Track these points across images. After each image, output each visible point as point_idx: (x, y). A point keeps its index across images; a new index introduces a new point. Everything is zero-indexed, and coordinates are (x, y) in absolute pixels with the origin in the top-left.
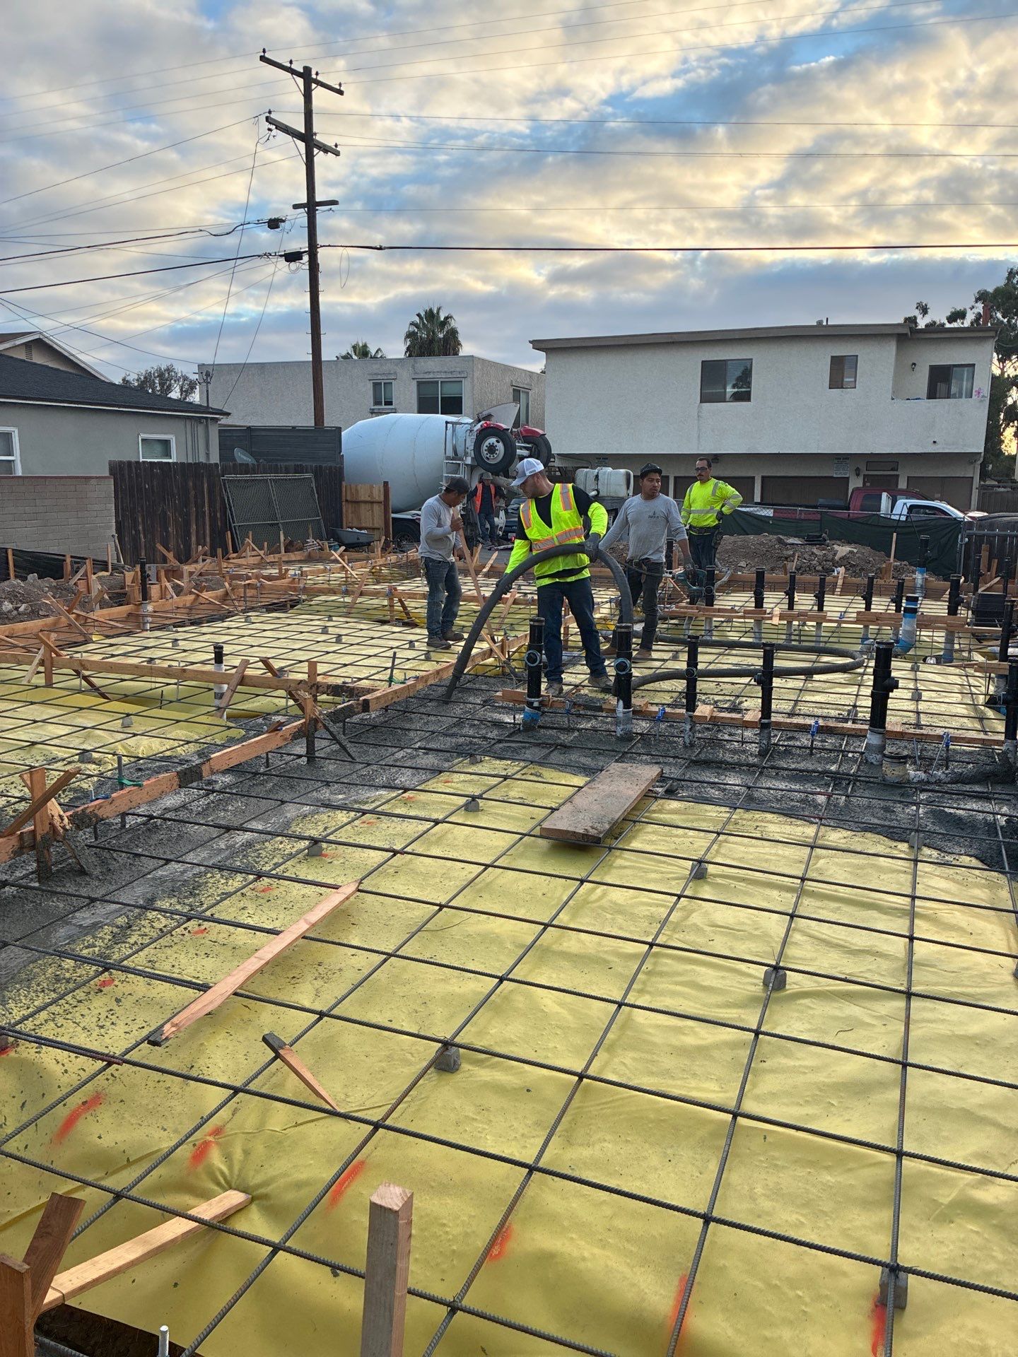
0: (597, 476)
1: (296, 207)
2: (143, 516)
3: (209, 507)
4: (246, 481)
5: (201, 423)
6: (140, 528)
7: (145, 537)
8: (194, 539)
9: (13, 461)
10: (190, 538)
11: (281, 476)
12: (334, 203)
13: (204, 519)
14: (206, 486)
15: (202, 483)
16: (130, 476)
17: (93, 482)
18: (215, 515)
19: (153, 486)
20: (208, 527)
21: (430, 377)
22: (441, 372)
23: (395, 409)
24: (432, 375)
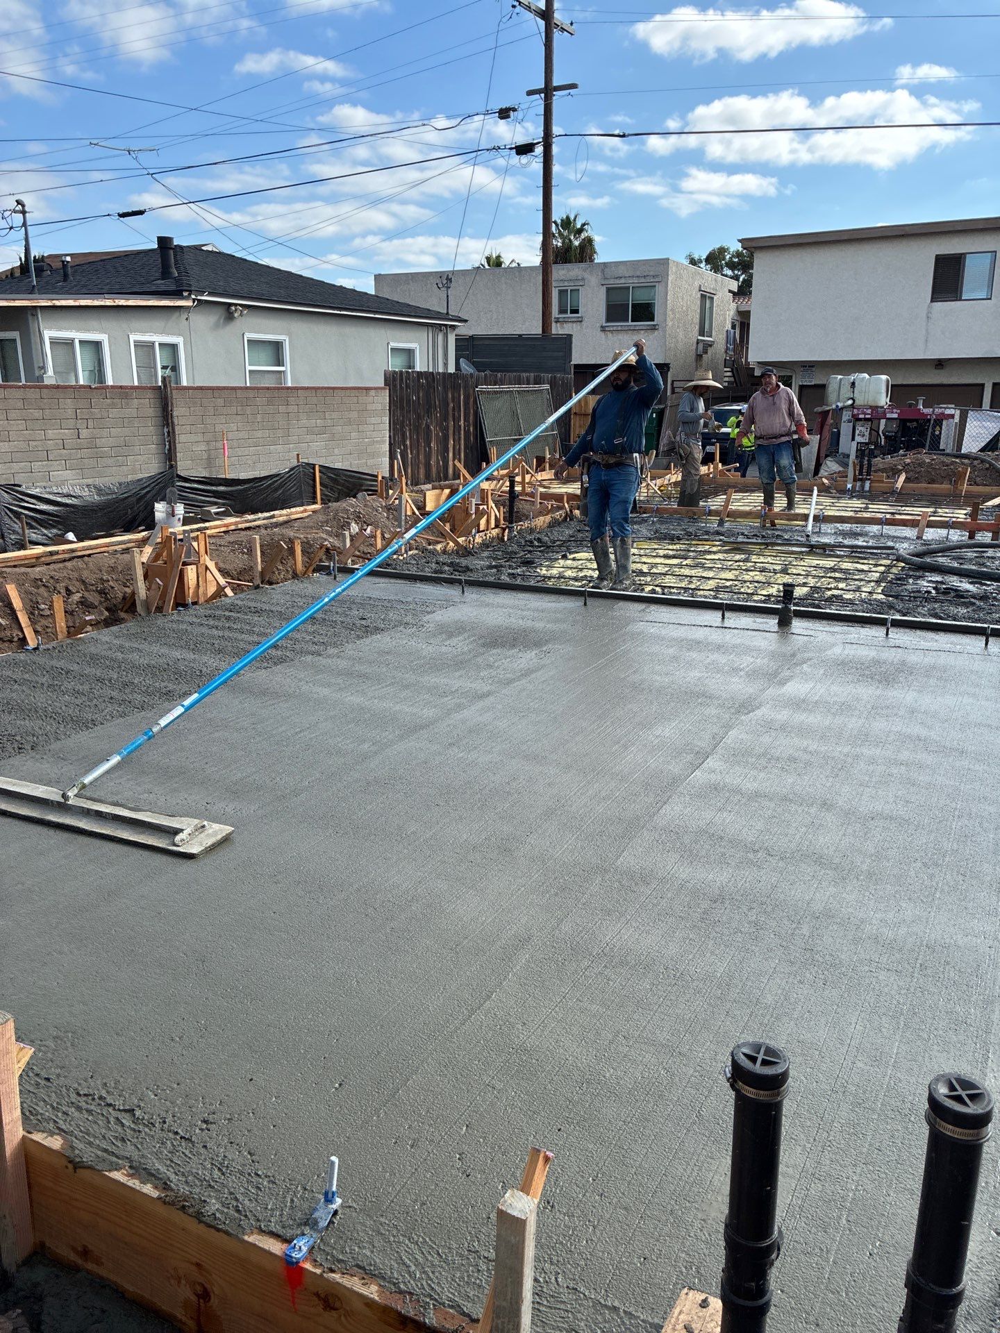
0: (853, 384)
1: (530, 93)
2: (410, 430)
3: (465, 420)
4: (496, 393)
5: (441, 330)
6: (408, 443)
7: (411, 454)
8: (451, 455)
9: (284, 372)
10: (448, 454)
11: (524, 387)
12: (573, 86)
13: (460, 434)
14: (462, 397)
15: (460, 396)
16: (400, 386)
17: (372, 393)
18: (469, 430)
19: (419, 398)
20: (462, 442)
21: (621, 282)
22: (633, 277)
23: (582, 317)
24: (623, 281)
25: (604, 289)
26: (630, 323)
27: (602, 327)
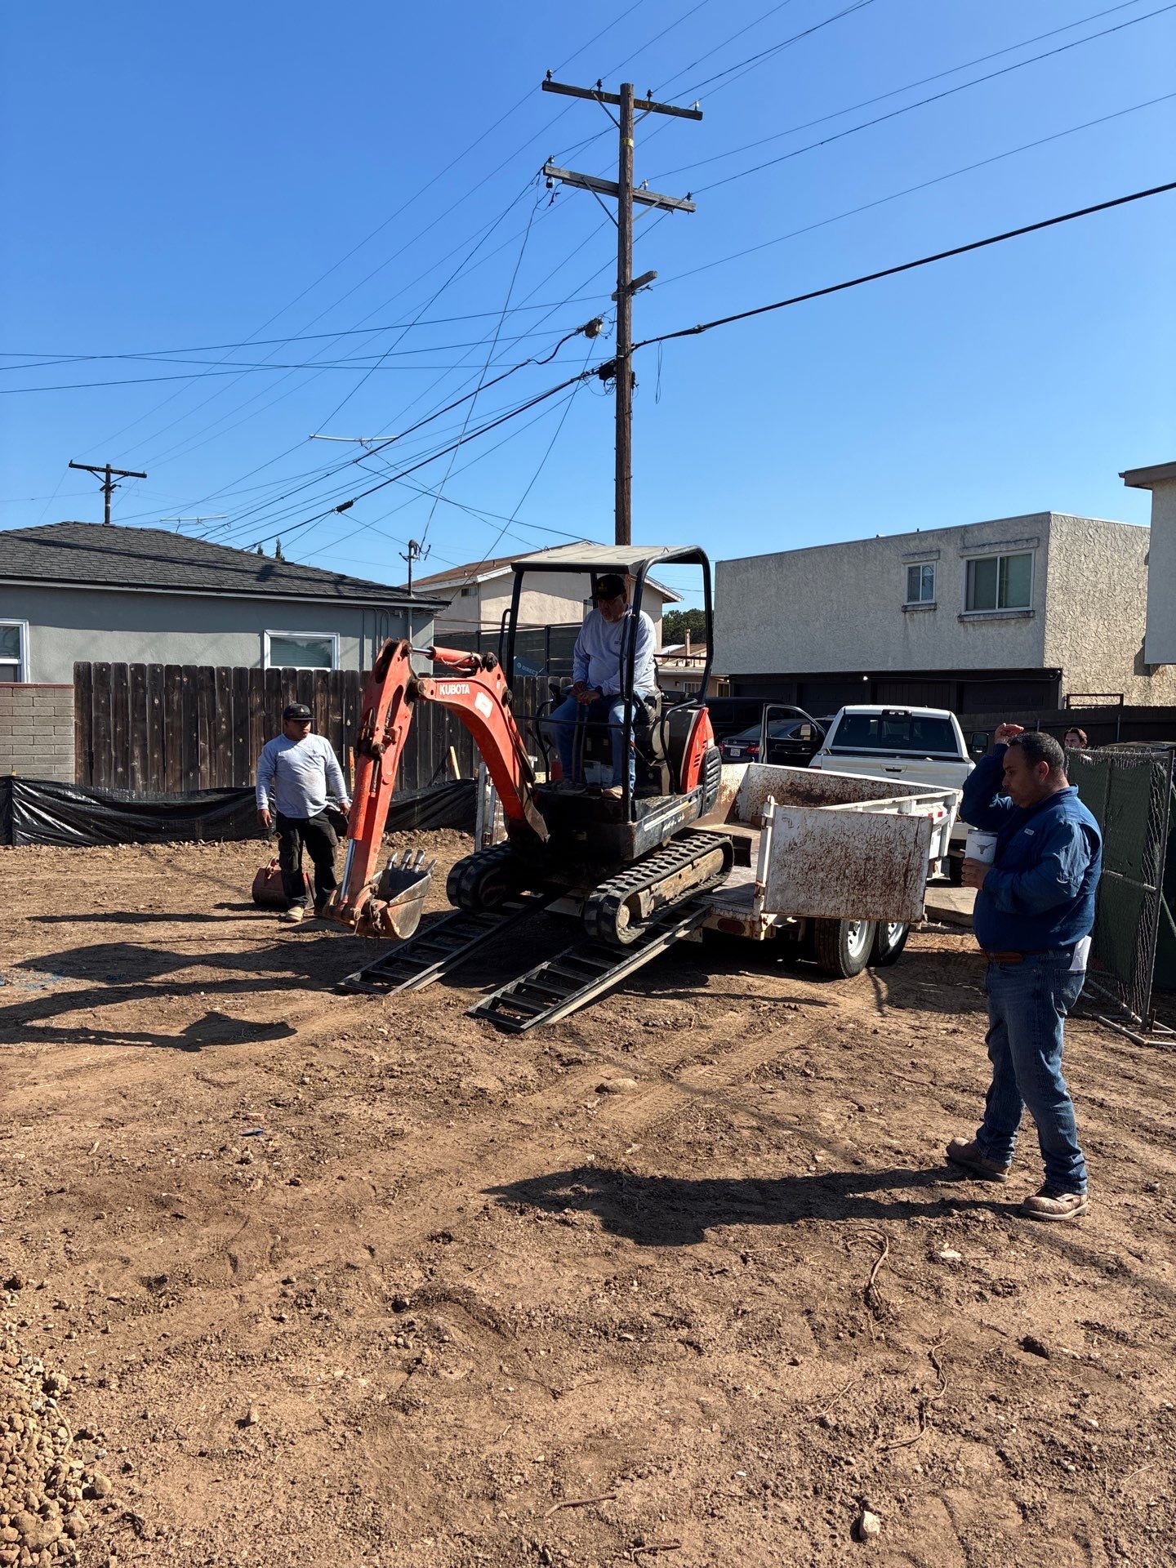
5: (394, 616)
9: (18, 665)
12: (652, 276)
21: (985, 553)
22: (1001, 543)
23: (936, 604)
24: (986, 549)
25: (963, 563)
26: (997, 610)
27: (960, 617)
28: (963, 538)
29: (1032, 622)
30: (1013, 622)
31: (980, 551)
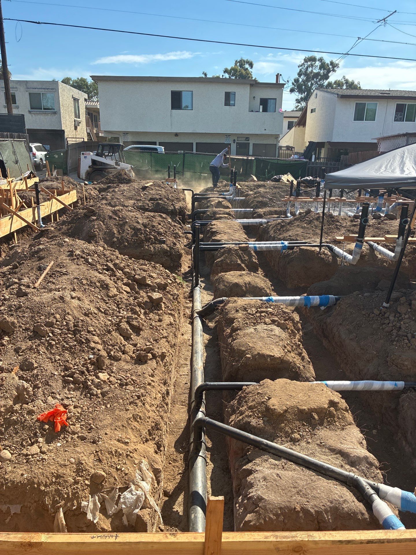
22: (41, 88)
23: (18, 106)
24: (37, 90)
25: (27, 93)
26: (43, 110)
27: (29, 111)
28: (26, 85)
29: (56, 115)
30: (50, 115)
31: (34, 90)
